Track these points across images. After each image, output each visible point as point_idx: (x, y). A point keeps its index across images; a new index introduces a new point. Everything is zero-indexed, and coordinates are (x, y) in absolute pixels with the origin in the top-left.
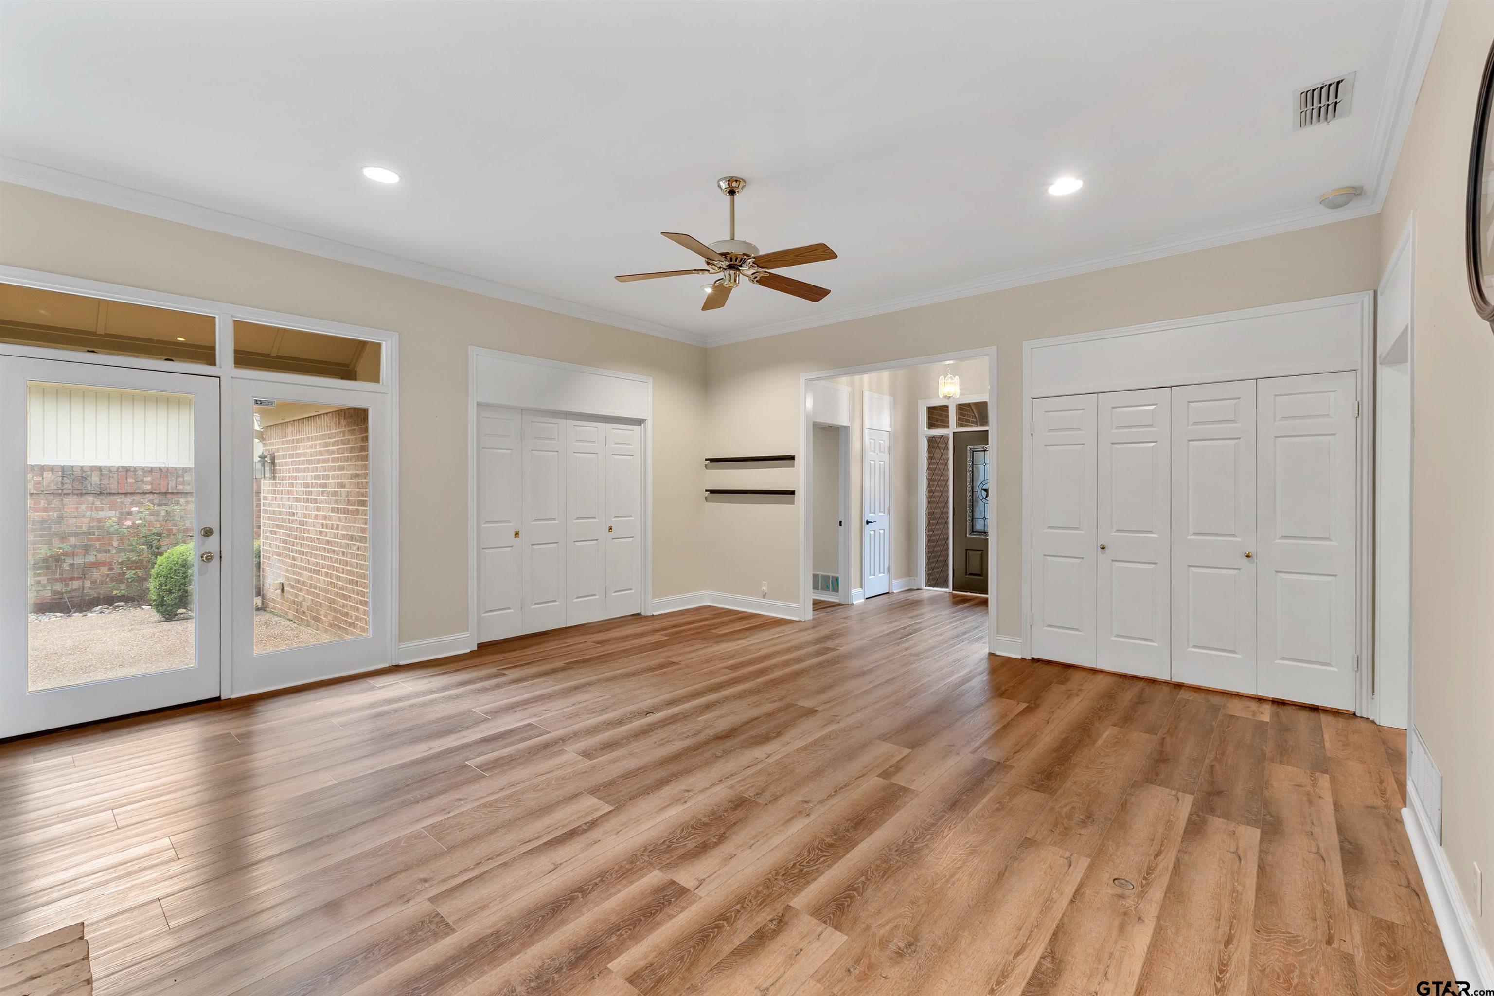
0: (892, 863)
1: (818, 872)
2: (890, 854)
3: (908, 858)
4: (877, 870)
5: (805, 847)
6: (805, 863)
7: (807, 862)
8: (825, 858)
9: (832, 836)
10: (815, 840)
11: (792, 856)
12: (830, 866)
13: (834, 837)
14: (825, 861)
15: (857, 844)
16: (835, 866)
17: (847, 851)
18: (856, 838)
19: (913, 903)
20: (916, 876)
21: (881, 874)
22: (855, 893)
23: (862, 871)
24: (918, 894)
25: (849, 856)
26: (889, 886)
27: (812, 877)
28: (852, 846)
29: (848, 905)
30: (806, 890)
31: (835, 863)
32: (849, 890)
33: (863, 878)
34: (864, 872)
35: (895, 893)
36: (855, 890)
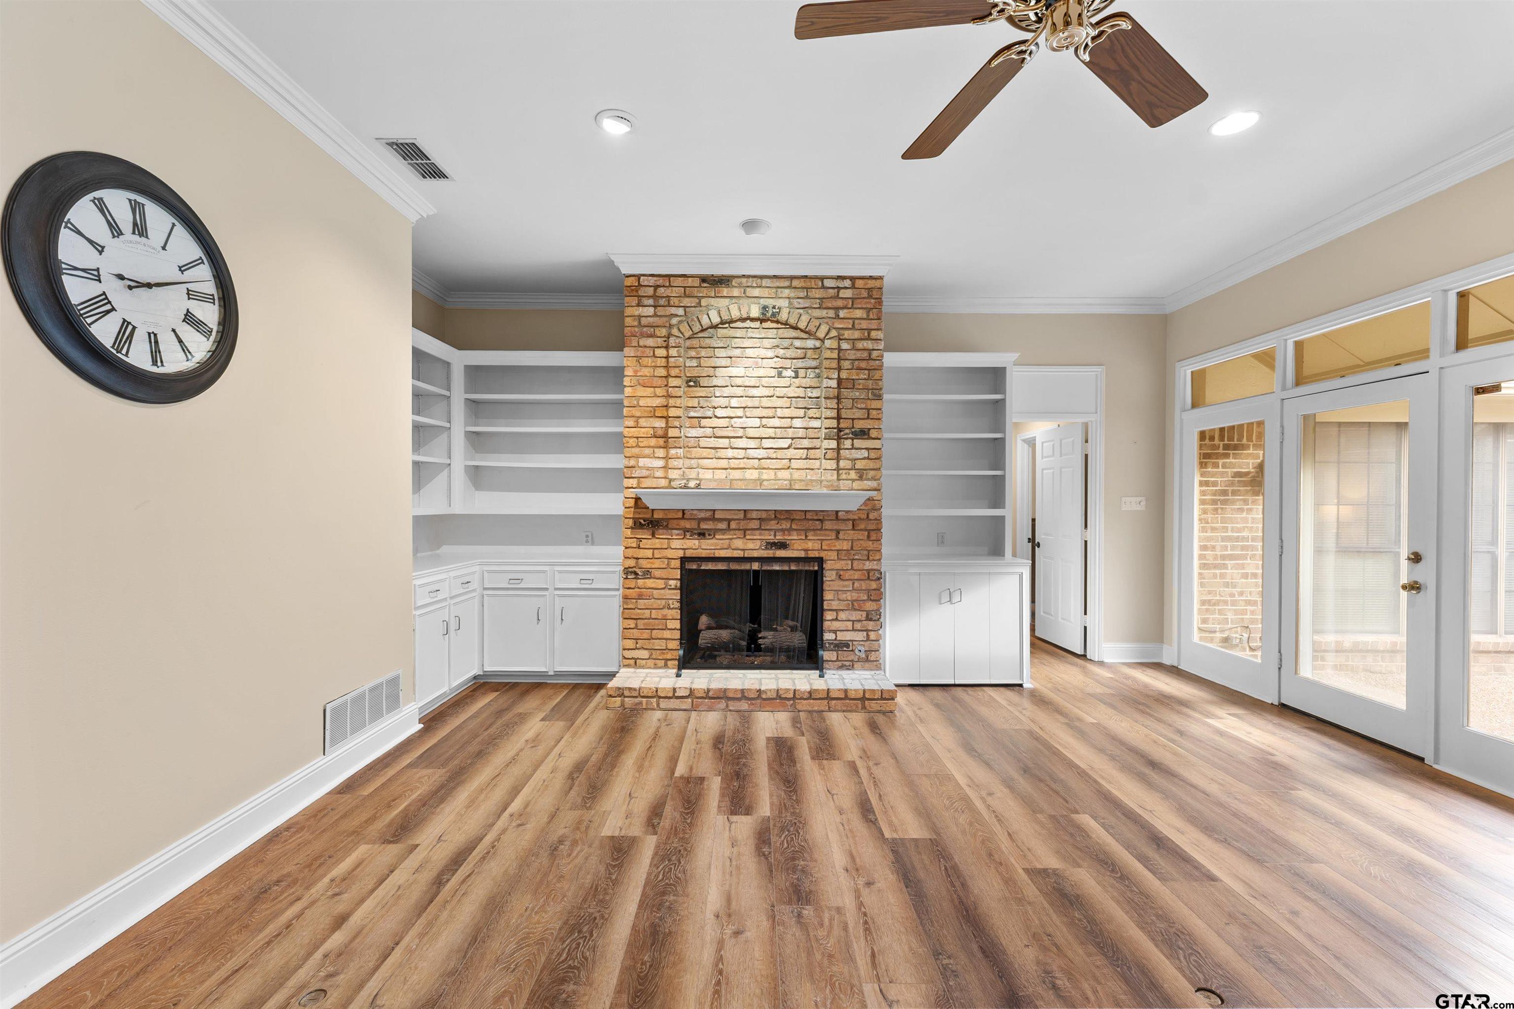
0: (594, 903)
1: (655, 865)
2: (599, 911)
3: (579, 916)
4: (605, 889)
5: (687, 881)
6: (672, 867)
7: (671, 868)
8: (659, 879)
9: (672, 904)
10: (684, 891)
11: (688, 867)
12: (649, 874)
13: (667, 904)
14: (657, 876)
15: (640, 906)
16: (644, 876)
17: (644, 894)
18: (646, 914)
19: (562, 877)
20: (566, 899)
21: (600, 888)
22: (614, 863)
23: (618, 883)
24: (558, 885)
25: (639, 891)
26: (588, 880)
27: (656, 859)
28: (643, 903)
29: (613, 853)
30: (653, 849)
31: (647, 878)
32: (619, 863)
33: (614, 877)
34: (616, 883)
35: (579, 877)
36: (615, 866)
